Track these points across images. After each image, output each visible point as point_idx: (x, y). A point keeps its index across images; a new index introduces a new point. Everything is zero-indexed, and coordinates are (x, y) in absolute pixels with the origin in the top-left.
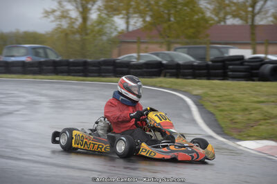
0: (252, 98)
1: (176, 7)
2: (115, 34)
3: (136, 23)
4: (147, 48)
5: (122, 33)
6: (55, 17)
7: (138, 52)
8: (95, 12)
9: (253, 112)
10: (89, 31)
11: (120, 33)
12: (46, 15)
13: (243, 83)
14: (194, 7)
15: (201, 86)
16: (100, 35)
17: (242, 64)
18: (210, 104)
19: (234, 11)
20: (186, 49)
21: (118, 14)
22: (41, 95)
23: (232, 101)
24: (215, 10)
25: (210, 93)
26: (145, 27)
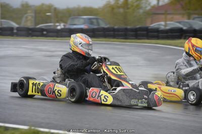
2: (149, 8)
4: (172, 18)
5: (154, 7)
7: (166, 21)
10: (129, 6)
16: (138, 9)
26: (171, 3)
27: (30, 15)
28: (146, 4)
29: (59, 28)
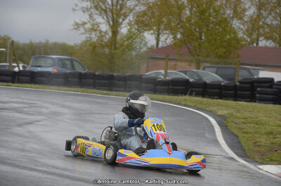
0: (277, 122)
1: (208, 26)
2: (145, 49)
3: (167, 39)
4: (176, 65)
5: (151, 49)
6: (85, 29)
7: (166, 69)
8: (126, 26)
9: (278, 136)
10: (118, 45)
11: (149, 49)
12: (76, 27)
13: (271, 106)
14: (227, 26)
15: (226, 107)
16: (129, 50)
17: (271, 87)
18: (234, 125)
19: (268, 33)
20: (215, 69)
21: (149, 30)
22: (64, 107)
23: (257, 124)
24: (247, 30)
25: (234, 114)
26: (175, 44)
28: (141, 43)
29: (16, 69)
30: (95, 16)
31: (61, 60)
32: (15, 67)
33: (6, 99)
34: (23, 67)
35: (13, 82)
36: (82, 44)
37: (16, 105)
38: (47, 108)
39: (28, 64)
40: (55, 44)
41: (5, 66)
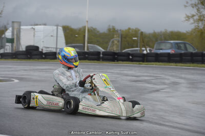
6: (194, 20)
12: (187, 19)
22: (181, 78)
27: (116, 39)
29: (145, 52)
30: (202, 10)
31: (177, 44)
32: (144, 50)
33: (139, 74)
34: (150, 50)
35: (143, 62)
36: (192, 31)
37: (146, 78)
38: (168, 79)
39: (153, 48)
40: (172, 32)
41: (137, 50)
